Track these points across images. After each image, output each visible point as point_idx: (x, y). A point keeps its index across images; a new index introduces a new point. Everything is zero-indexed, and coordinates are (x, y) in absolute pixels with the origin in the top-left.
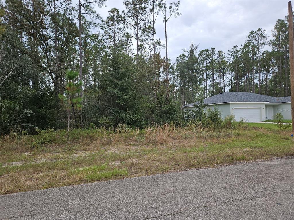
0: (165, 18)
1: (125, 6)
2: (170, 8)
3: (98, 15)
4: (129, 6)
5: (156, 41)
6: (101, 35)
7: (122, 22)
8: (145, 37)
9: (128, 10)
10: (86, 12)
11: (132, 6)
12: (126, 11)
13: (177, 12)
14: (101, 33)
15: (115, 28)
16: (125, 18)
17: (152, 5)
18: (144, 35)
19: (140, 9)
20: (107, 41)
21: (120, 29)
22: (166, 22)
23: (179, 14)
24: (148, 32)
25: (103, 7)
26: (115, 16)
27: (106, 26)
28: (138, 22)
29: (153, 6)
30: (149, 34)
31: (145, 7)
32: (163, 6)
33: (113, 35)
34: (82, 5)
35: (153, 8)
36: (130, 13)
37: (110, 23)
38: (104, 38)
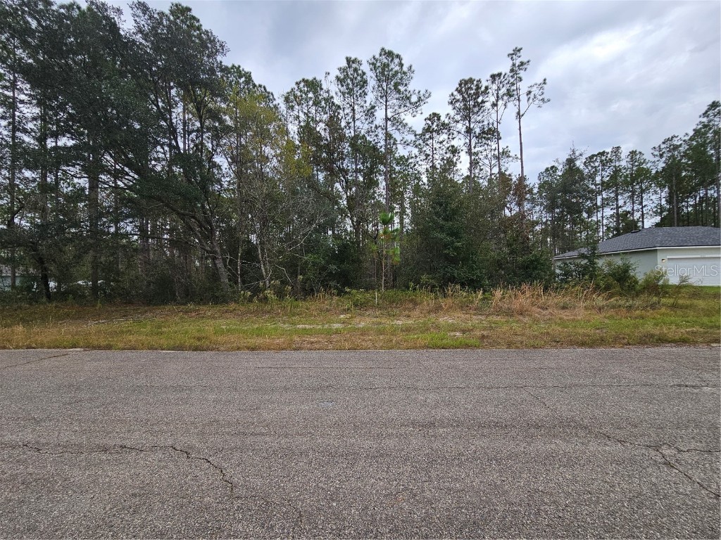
0: (519, 113)
1: (451, 107)
2: (527, 95)
3: (410, 128)
4: (457, 105)
5: (501, 151)
6: (413, 156)
7: (446, 131)
8: (483, 148)
9: (456, 111)
10: (394, 128)
11: (462, 104)
12: (452, 113)
13: (541, 98)
14: (413, 153)
15: (434, 142)
16: (451, 125)
17: (495, 95)
18: (480, 145)
19: (474, 106)
20: (422, 163)
21: (441, 143)
22: (520, 119)
23: (546, 100)
24: (488, 139)
25: (418, 115)
26: (435, 124)
27: (421, 142)
28: (472, 126)
29: (498, 97)
30: (489, 141)
31: (483, 102)
32: (515, 93)
33: (431, 154)
34: (390, 120)
35: (497, 101)
36: (459, 116)
37: (427, 137)
38: (418, 159)
